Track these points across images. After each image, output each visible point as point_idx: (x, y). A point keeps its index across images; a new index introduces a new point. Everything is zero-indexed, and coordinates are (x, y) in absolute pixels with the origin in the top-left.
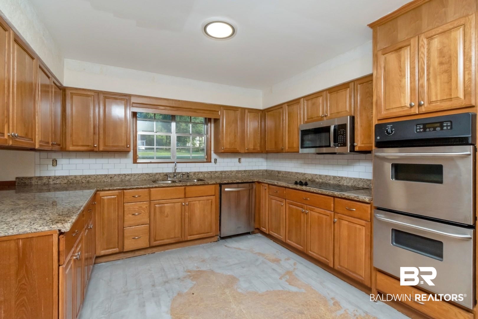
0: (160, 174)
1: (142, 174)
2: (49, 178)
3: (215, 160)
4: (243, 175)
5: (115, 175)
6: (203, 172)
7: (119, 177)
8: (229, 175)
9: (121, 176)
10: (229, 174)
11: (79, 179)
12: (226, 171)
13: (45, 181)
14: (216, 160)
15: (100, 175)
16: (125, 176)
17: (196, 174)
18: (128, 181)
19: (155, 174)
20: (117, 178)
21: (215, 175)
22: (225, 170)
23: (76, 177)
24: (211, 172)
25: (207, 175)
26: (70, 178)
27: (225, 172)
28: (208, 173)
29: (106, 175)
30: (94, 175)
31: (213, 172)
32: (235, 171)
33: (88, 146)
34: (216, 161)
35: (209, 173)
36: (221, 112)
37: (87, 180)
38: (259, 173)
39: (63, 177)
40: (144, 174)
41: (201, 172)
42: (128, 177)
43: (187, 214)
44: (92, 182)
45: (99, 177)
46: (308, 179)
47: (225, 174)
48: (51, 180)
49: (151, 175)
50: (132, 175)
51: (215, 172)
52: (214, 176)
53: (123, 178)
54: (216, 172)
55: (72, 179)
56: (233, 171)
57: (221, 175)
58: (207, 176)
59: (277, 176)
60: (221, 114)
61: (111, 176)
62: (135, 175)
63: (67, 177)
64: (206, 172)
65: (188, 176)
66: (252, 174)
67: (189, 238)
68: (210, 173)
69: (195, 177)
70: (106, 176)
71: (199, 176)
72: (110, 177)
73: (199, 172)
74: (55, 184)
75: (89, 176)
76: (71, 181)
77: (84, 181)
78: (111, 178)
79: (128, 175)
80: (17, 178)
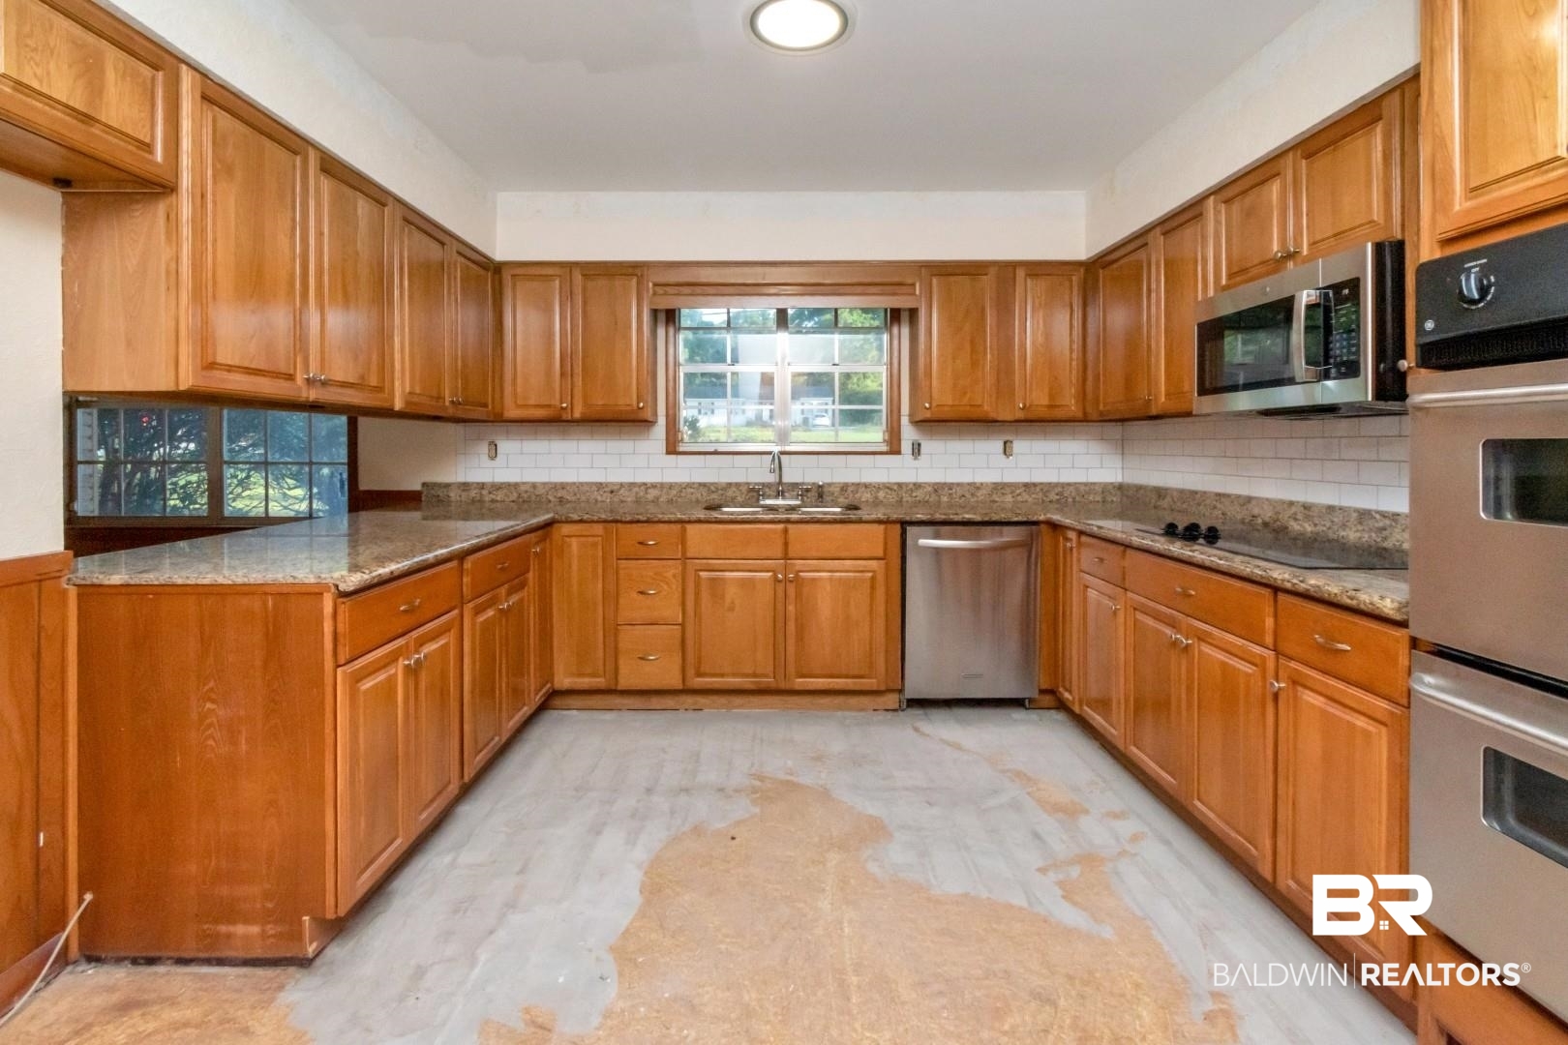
0: (738, 485)
1: (689, 485)
2: (482, 486)
3: (916, 446)
4: (1019, 498)
5: (622, 485)
6: (870, 484)
7: (630, 490)
8: (963, 498)
9: (636, 489)
10: (968, 496)
11: (541, 491)
12: (953, 484)
13: (473, 493)
14: (919, 445)
15: (587, 484)
16: (647, 489)
17: (850, 489)
18: (653, 501)
19: (724, 486)
20: (627, 493)
21: (914, 494)
22: (950, 479)
23: (534, 485)
24: (900, 485)
25: (887, 493)
26: (523, 488)
27: (951, 486)
28: (888, 488)
29: (601, 484)
30: (574, 483)
31: (907, 484)
32: (987, 484)
33: (549, 406)
34: (917, 450)
35: (891, 489)
36: (920, 286)
37: (559, 495)
38: (1089, 493)
39: (509, 485)
40: (694, 483)
41: (866, 486)
42: (653, 493)
43: (791, 608)
44: (568, 502)
45: (586, 488)
46: (1260, 521)
47: (950, 494)
48: (485, 492)
49: (713, 488)
50: (662, 485)
51: (915, 484)
52: (909, 499)
53: (642, 494)
54: (917, 486)
55: (526, 492)
56: (982, 484)
57: (937, 498)
58: (885, 497)
59: (1155, 507)
60: (921, 293)
61: (611, 488)
62: (671, 486)
63: (516, 485)
64: (883, 483)
65: (820, 497)
66: (1058, 497)
67: (800, 683)
68: (895, 488)
69: (846, 498)
70: (600, 486)
71: (861, 498)
72: (608, 489)
73: (859, 484)
74: (493, 501)
75: (563, 486)
76: (525, 496)
77: (550, 498)
78: (612, 492)
79: (654, 486)
80: (424, 484)
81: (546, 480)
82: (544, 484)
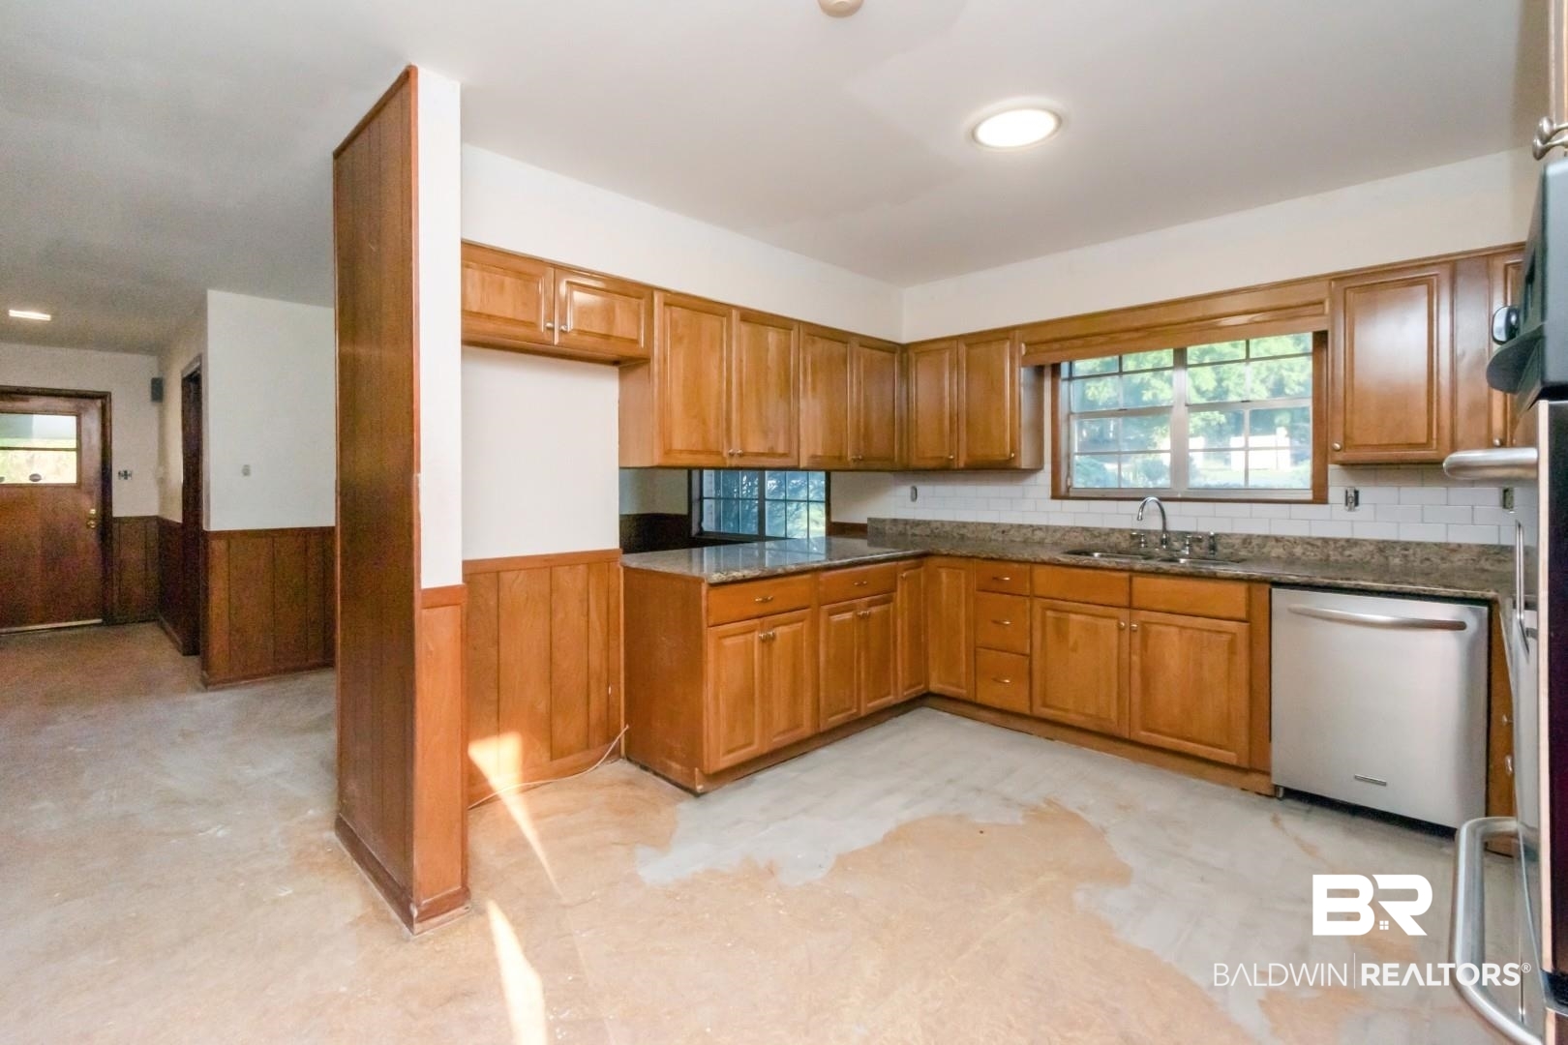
0: (1121, 531)
1: (1073, 529)
2: (907, 522)
3: (1351, 496)
5: (1012, 525)
6: (1283, 538)
7: (1019, 531)
8: (1428, 563)
9: (1024, 531)
10: (1436, 560)
11: (948, 528)
12: (1408, 543)
13: (901, 527)
14: (1357, 493)
15: (984, 524)
16: (1033, 531)
17: (1255, 542)
18: (1039, 543)
19: (1107, 531)
20: (1016, 534)
21: (1347, 553)
22: (1404, 537)
23: (943, 523)
24: (1325, 541)
25: (1306, 549)
27: (1406, 546)
28: (1308, 543)
29: (995, 524)
30: (973, 523)
31: (1336, 541)
32: (1469, 546)
34: (1352, 499)
35: (1312, 545)
37: (961, 532)
39: (926, 522)
40: (1077, 527)
41: (1277, 539)
42: (1039, 535)
43: (1135, 658)
44: (969, 538)
45: (982, 528)
47: (1406, 556)
48: (908, 527)
49: (1096, 533)
50: (1047, 528)
51: (1348, 540)
52: (1339, 558)
53: (1029, 535)
54: (1352, 543)
55: (937, 528)
56: (1460, 545)
57: (1382, 560)
58: (1304, 554)
61: (1003, 528)
62: (1056, 529)
63: (930, 523)
64: (1300, 538)
65: (1213, 548)
67: (1143, 735)
68: (1319, 543)
69: (1249, 552)
70: (994, 526)
71: (1270, 552)
72: (1001, 530)
73: (1266, 537)
74: (914, 535)
75: (964, 525)
76: (937, 531)
77: (955, 535)
78: (1003, 532)
79: (1040, 528)
80: (869, 519)
81: (952, 519)
82: (950, 522)
